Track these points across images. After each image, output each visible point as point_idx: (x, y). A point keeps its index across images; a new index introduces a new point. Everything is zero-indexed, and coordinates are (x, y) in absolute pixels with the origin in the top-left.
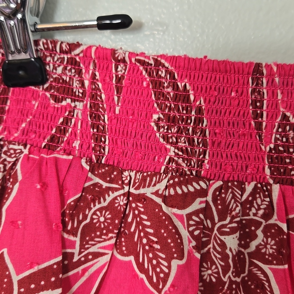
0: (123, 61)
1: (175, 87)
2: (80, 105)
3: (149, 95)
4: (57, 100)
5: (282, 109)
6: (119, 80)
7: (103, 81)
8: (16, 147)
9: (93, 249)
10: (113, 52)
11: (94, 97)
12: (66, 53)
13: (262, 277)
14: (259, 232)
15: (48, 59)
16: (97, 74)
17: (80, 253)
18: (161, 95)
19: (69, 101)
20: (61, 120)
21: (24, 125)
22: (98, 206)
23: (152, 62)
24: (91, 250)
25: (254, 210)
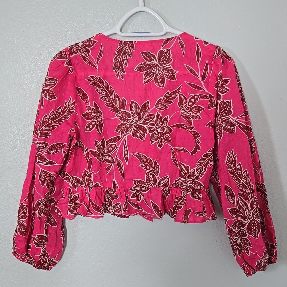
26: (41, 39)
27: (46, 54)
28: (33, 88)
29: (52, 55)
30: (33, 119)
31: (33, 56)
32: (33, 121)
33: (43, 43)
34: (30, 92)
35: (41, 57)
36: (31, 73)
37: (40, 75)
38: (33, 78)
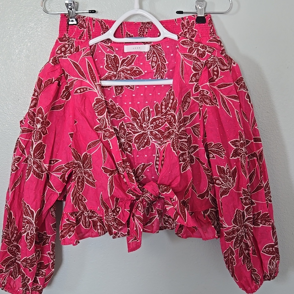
0: (94, 20)
1: (106, 26)
2: (85, 30)
3: (100, 28)
4: (80, 28)
5: (126, 31)
6: (94, 24)
7: (91, 25)
8: (73, 39)
10: (92, 18)
11: (88, 28)
12: (82, 18)
15: (78, 19)
16: (89, 23)
18: (103, 28)
19: (83, 29)
20: (82, 33)
21: (73, 34)
23: (100, 21)
26: (29, 4)
27: (35, 21)
28: (22, 59)
29: (42, 22)
30: (23, 93)
31: (21, 23)
32: (23, 94)
33: (32, 9)
34: (19, 63)
35: (30, 24)
36: (19, 42)
37: (29, 44)
38: (22, 47)
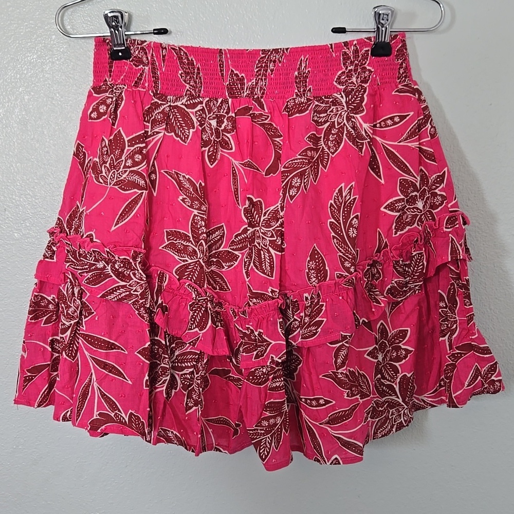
0: (165, 48)
1: (188, 59)
2: (147, 68)
3: (177, 63)
4: (137, 66)
5: (231, 68)
6: (164, 56)
7: (157, 57)
8: (121, 86)
9: (156, 130)
10: (161, 44)
11: (153, 64)
12: (140, 45)
13: (227, 140)
14: (225, 120)
15: (132, 47)
16: (154, 54)
17: (151, 131)
18: (182, 63)
19: (142, 66)
20: (139, 74)
21: (122, 77)
22: (157, 111)
23: (178, 49)
24: (155, 130)
25: (222, 110)
